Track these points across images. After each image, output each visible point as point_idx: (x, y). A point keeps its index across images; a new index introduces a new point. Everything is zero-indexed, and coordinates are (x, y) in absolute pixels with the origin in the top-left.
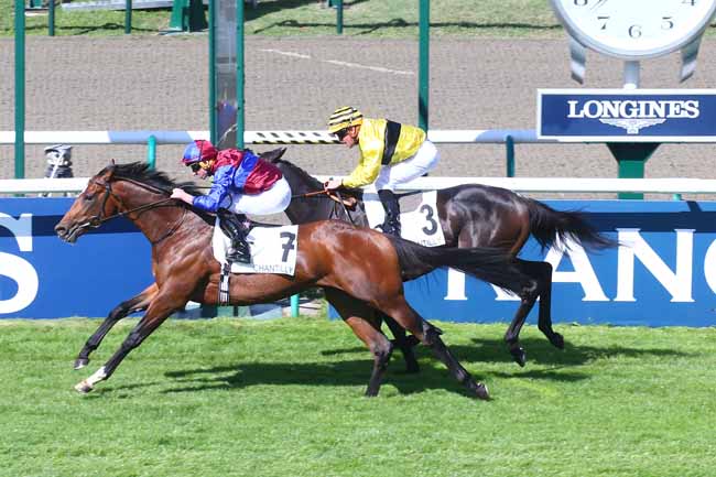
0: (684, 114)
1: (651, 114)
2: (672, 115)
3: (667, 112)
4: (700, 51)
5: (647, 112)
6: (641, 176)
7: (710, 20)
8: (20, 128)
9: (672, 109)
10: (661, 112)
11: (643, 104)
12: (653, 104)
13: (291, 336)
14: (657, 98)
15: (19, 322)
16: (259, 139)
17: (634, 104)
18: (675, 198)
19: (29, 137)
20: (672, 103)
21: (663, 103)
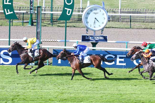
0: (102, 39)
1: (97, 39)
2: (100, 39)
3: (99, 38)
4: (104, 30)
5: (96, 38)
6: (95, 47)
7: (105, 26)
8: (10, 39)
9: (100, 38)
10: (98, 38)
11: (96, 37)
12: (97, 37)
13: (47, 68)
14: (98, 36)
15: (9, 66)
16: (43, 41)
17: (95, 37)
18: (100, 50)
19: (11, 40)
20: (100, 37)
21: (99, 37)
